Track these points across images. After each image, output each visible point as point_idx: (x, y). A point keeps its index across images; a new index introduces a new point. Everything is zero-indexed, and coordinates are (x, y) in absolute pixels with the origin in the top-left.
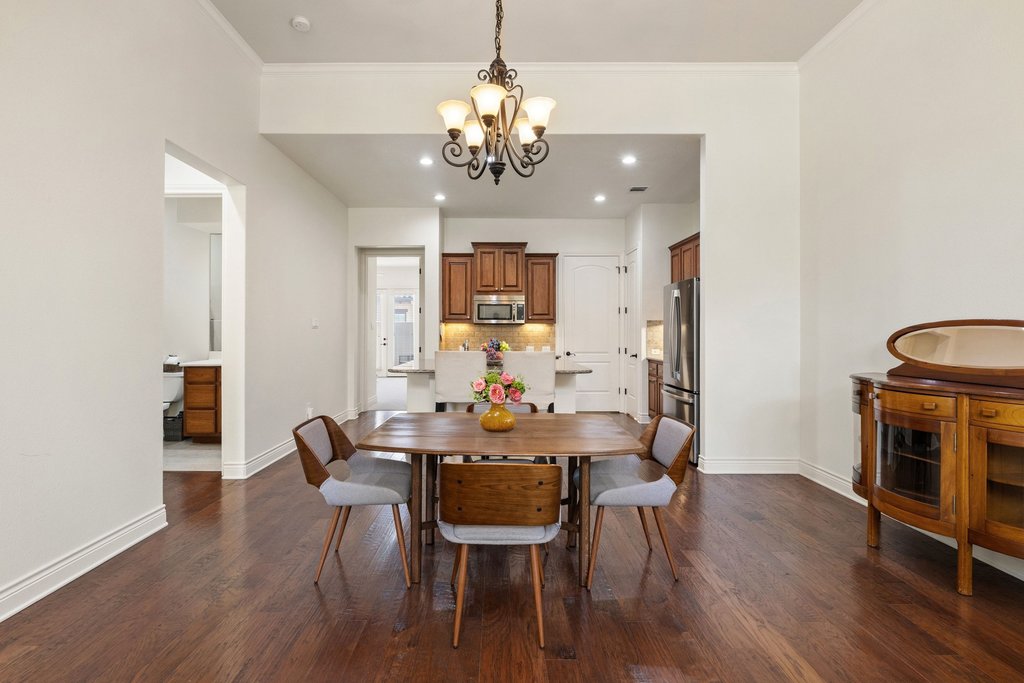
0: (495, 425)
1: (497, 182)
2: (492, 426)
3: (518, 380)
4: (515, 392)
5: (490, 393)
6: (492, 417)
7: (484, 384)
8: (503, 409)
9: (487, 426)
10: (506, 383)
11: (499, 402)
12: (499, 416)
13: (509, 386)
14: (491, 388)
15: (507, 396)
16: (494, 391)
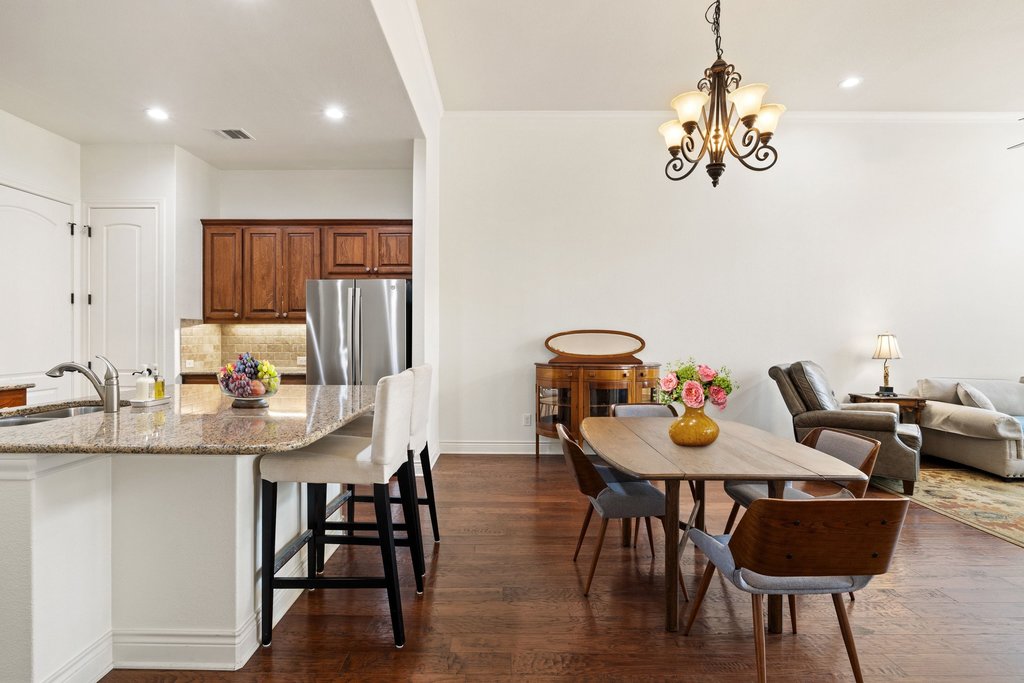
0: (691, 437)
1: (715, 184)
2: (686, 438)
3: (722, 375)
4: (717, 392)
5: (683, 393)
6: (686, 426)
7: (675, 380)
8: (702, 415)
9: (679, 438)
10: (705, 380)
11: (695, 405)
12: (696, 425)
13: (710, 384)
14: (685, 386)
15: (706, 398)
16: (689, 390)
